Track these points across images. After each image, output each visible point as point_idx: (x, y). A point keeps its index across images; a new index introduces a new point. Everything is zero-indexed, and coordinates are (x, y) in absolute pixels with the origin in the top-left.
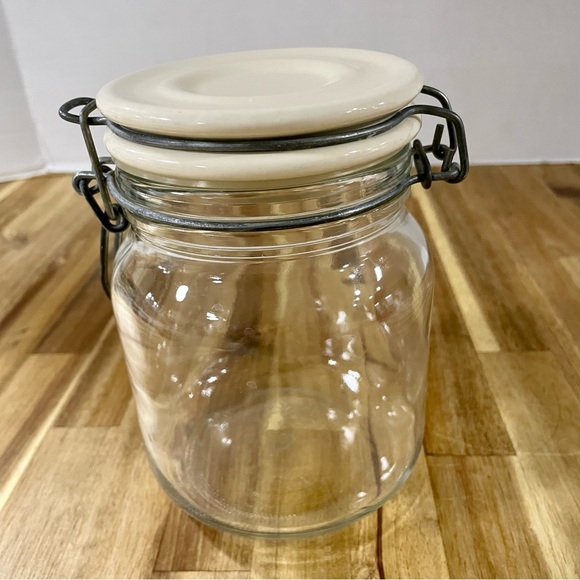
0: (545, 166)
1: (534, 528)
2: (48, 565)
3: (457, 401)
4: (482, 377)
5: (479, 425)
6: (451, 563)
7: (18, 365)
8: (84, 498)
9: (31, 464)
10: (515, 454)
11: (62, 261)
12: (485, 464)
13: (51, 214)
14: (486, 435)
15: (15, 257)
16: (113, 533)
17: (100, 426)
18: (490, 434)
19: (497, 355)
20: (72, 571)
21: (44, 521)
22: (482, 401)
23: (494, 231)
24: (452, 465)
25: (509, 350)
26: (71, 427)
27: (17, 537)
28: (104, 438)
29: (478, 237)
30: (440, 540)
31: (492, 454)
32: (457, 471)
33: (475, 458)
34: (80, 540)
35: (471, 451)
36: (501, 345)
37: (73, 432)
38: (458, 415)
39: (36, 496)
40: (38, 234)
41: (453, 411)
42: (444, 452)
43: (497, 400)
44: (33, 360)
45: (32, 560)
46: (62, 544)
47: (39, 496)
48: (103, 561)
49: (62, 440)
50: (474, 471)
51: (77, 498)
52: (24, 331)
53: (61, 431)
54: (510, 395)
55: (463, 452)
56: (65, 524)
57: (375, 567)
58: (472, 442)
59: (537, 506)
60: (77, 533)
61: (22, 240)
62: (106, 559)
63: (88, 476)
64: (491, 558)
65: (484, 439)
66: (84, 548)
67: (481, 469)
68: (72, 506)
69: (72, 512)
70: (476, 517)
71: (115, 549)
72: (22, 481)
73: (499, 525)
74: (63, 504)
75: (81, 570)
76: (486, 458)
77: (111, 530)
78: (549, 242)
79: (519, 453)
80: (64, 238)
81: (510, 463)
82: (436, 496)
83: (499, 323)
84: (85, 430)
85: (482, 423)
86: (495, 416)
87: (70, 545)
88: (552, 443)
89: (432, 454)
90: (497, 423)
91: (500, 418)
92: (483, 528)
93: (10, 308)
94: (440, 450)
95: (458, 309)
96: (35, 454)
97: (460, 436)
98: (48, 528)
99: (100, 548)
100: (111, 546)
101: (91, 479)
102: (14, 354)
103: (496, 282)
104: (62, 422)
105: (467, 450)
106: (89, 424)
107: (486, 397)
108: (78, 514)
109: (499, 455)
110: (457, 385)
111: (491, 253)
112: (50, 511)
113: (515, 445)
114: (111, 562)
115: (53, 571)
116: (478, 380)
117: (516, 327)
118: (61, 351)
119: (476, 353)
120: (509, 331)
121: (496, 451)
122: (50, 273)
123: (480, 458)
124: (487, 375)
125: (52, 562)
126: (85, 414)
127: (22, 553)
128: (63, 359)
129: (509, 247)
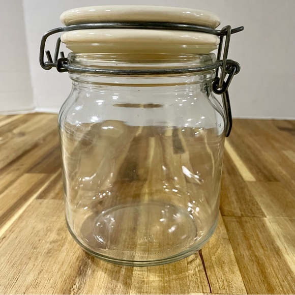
0: (273, 120)
1: (277, 244)
2: (32, 248)
3: (236, 197)
4: (248, 190)
5: (247, 206)
6: (236, 255)
7: (19, 177)
8: (51, 225)
9: (24, 212)
10: (266, 217)
11: (42, 142)
12: (251, 220)
13: (36, 126)
14: (251, 210)
15: (19, 140)
16: (66, 238)
17: (59, 199)
18: (253, 210)
19: (255, 182)
20: (45, 251)
21: (31, 232)
22: (248, 198)
23: (251, 141)
24: (235, 220)
25: (260, 181)
26: (45, 199)
27: (17, 237)
28: (61, 204)
29: (244, 142)
30: (231, 246)
31: (255, 217)
32: (237, 222)
33: (246, 218)
34: (49, 239)
35: (244, 215)
36: (256, 179)
37: (46, 201)
38: (237, 202)
39: (26, 223)
40: (30, 133)
41: (235, 201)
42: (231, 215)
43: (255, 198)
44: (26, 175)
45: (24, 247)
46: (39, 240)
47: (28, 223)
48: (61, 247)
49: (40, 204)
50: (246, 222)
51: (47, 224)
52: (22, 165)
53: (40, 201)
54: (262, 196)
55: (240, 215)
56: (41, 233)
57: (198, 254)
58: (245, 212)
59: (278, 236)
60: (48, 236)
61: (22, 134)
62: (62, 247)
63: (53, 216)
64: (257, 254)
65: (250, 211)
66: (51, 243)
67: (249, 222)
68: (45, 227)
69: (45, 229)
70: (248, 239)
71: (66, 243)
72: (20, 217)
73: (260, 242)
74: (40, 226)
75: (49, 250)
76: (252, 218)
77: (64, 237)
78: (277, 145)
79: (268, 217)
80: (42, 135)
81: (263, 220)
82: (228, 230)
83: (255, 171)
84: (52, 200)
85: (249, 206)
86: (256, 203)
87: (44, 241)
88: (284, 214)
89: (225, 216)
90: (256, 206)
91: (257, 204)
92: (252, 243)
93: (15, 157)
94: (228, 214)
95: (235, 165)
96: (27, 208)
97: (238, 209)
98: (33, 234)
99: (59, 243)
100: (65, 242)
101: (55, 218)
102: (17, 173)
103: (253, 157)
104: (40, 197)
105: (242, 215)
106: (54, 198)
107: (250, 196)
108: (48, 230)
109: (258, 217)
110: (236, 192)
111: (249, 147)
112: (34, 229)
113: (266, 214)
114: (64, 248)
115: (35, 250)
116: (246, 190)
117: (263, 173)
118: (41, 172)
119: (244, 181)
120: (260, 174)
121: (256, 215)
122: (35, 146)
123: (249, 218)
124: (250, 189)
125: (34, 247)
126: (52, 194)
127: (19, 243)
128: (42, 176)
129: (258, 147)
